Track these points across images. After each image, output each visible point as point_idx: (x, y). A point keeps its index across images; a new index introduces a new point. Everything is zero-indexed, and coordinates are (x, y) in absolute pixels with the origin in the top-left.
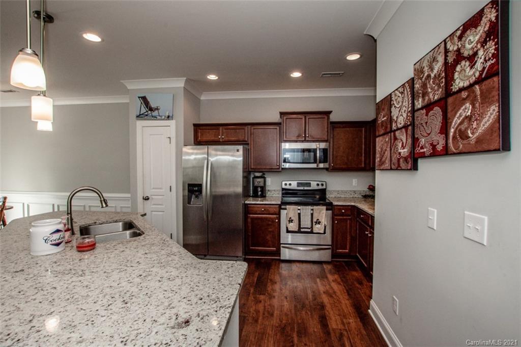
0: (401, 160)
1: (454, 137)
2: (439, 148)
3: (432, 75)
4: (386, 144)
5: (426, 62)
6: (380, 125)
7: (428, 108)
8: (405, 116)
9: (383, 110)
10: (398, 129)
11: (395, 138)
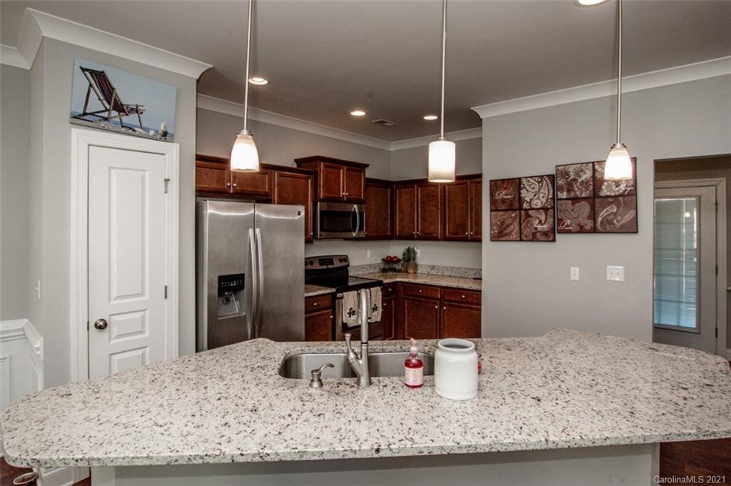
0: (538, 234)
2: (588, 227)
3: (580, 180)
4: (510, 219)
5: (571, 170)
6: (499, 201)
7: (575, 200)
8: (544, 200)
9: (505, 189)
10: (532, 209)
11: (528, 216)
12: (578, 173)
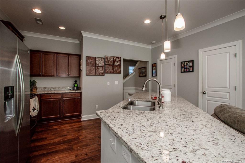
0: (100, 73)
1: (115, 71)
2: (112, 72)
3: (110, 60)
4: (93, 69)
5: (109, 57)
6: (89, 63)
7: (109, 65)
8: (102, 64)
9: (91, 60)
10: (99, 66)
11: (98, 68)
12: (110, 58)
